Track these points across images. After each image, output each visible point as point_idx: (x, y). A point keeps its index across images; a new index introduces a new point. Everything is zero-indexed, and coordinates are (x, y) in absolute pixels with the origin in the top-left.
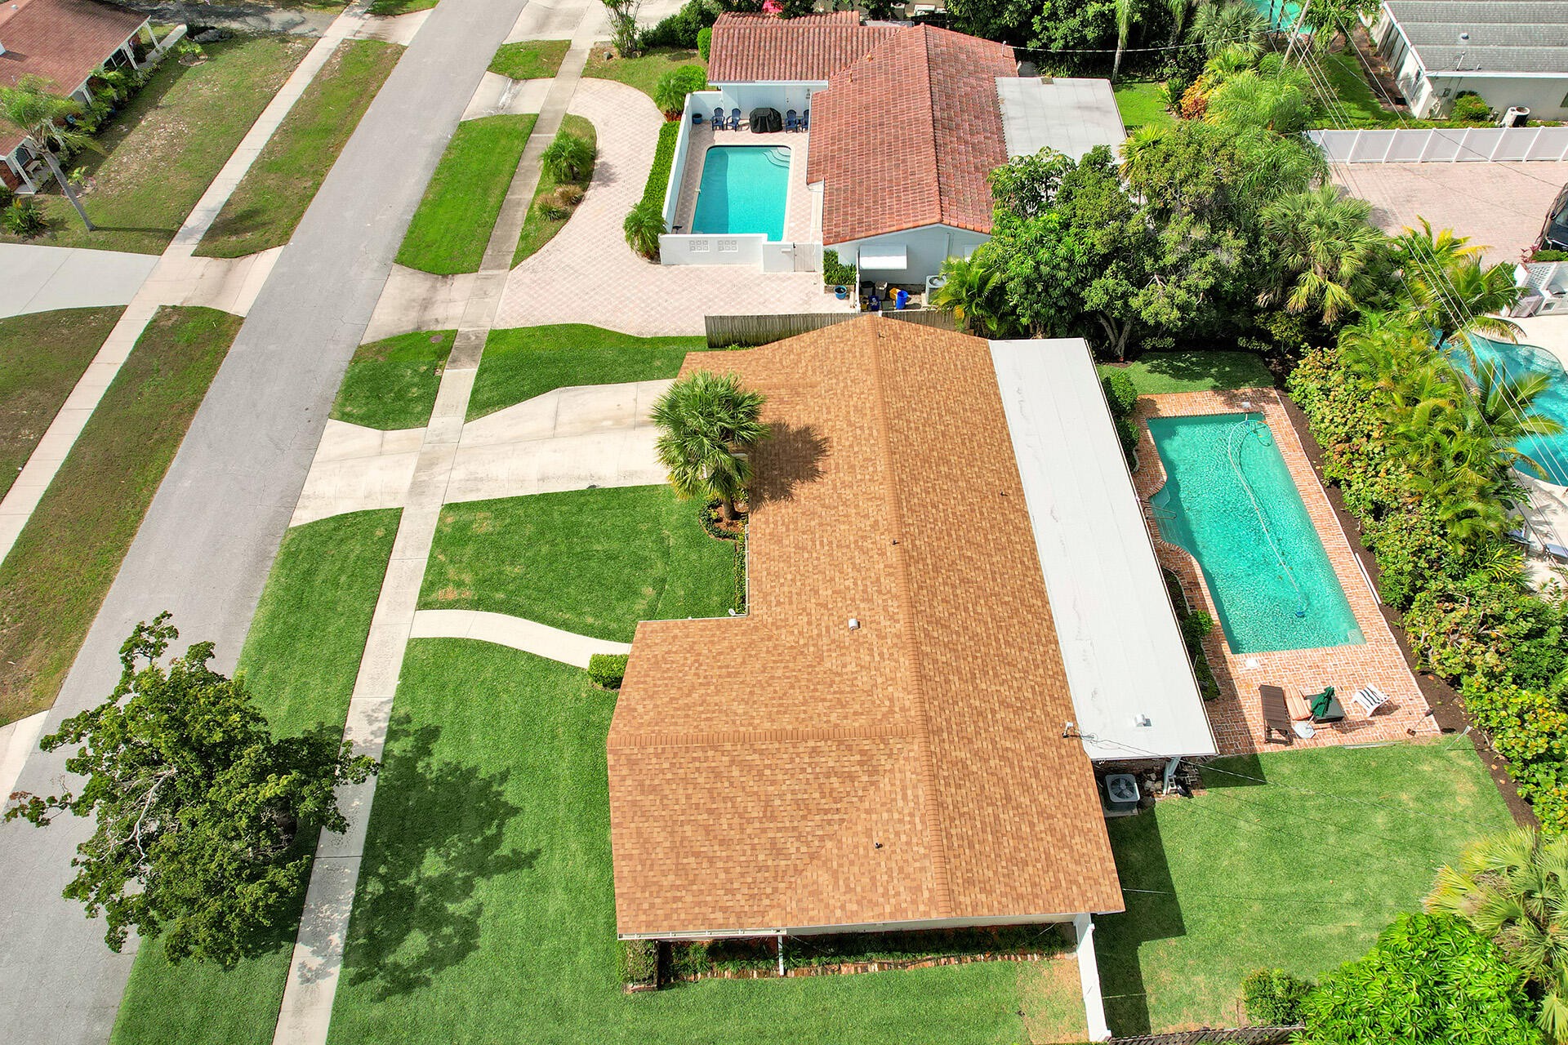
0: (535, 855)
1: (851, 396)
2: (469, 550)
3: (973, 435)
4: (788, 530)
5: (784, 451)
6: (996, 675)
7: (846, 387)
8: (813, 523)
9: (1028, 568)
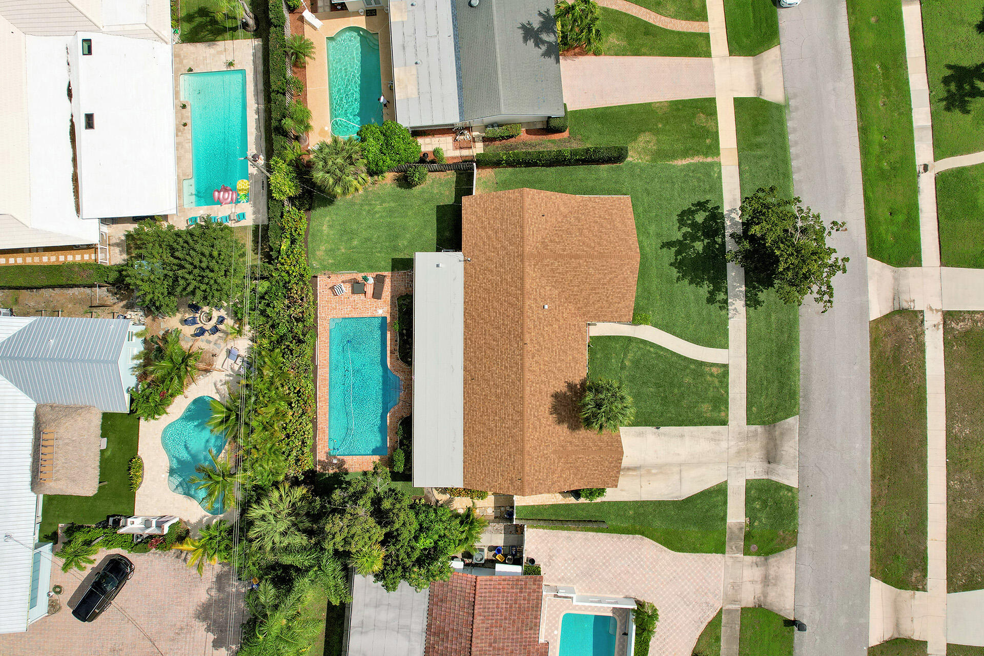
0: (662, 247)
1: (538, 439)
2: (711, 393)
3: (481, 416)
4: (570, 363)
5: (570, 412)
6: (492, 284)
7: (540, 446)
8: (559, 364)
9: (469, 339)
